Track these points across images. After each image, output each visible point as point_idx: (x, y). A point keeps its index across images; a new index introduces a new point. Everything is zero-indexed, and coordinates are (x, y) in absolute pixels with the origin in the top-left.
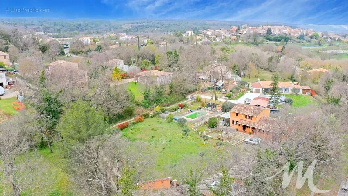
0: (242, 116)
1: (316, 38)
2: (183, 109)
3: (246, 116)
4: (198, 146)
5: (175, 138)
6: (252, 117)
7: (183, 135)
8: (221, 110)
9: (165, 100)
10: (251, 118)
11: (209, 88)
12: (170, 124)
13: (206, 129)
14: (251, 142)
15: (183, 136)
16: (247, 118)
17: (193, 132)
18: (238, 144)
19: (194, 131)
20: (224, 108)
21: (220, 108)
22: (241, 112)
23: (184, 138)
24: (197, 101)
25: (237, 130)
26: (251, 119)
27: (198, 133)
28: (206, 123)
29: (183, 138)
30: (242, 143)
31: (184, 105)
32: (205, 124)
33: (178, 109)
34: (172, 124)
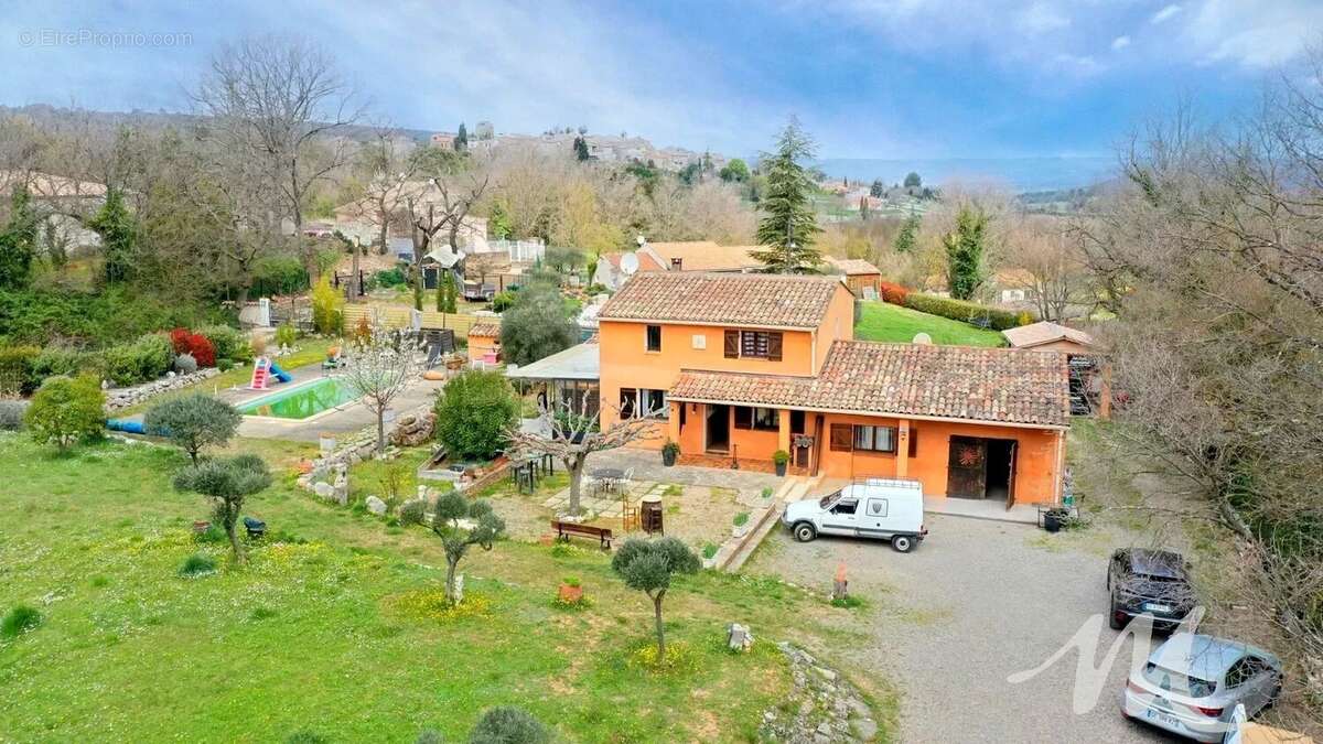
0: (699, 340)
1: (739, 179)
2: (209, 372)
3: (730, 334)
4: (391, 632)
5: (100, 583)
6: (776, 336)
7: (204, 536)
8: (498, 358)
9: (54, 309)
10: (767, 343)
11: (383, 275)
12: (74, 463)
13: (425, 474)
14: (843, 518)
15: (206, 552)
16: (735, 356)
17: (308, 505)
18: (745, 555)
19: (316, 498)
20: (518, 336)
21: (490, 344)
22: (686, 314)
23: (210, 566)
24: (317, 329)
25: (670, 455)
26: (775, 354)
27: (363, 509)
28: (414, 439)
29: (193, 566)
30: (764, 542)
31: (223, 344)
32: (401, 440)
33: (173, 367)
34: (92, 460)
